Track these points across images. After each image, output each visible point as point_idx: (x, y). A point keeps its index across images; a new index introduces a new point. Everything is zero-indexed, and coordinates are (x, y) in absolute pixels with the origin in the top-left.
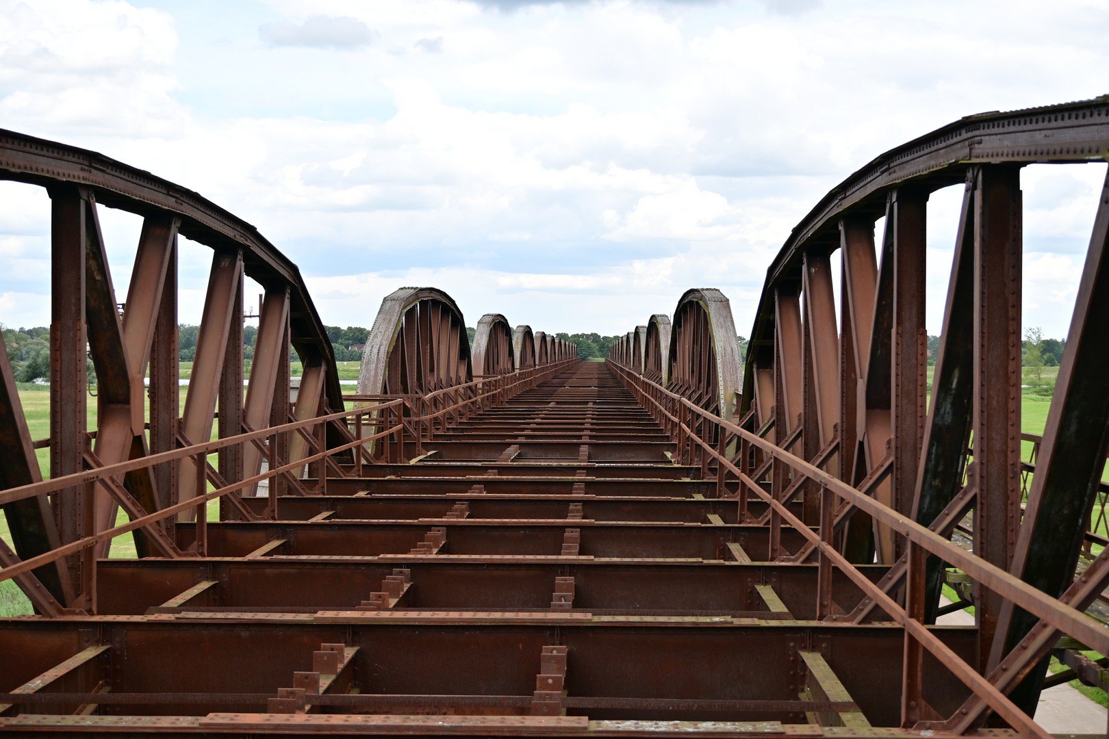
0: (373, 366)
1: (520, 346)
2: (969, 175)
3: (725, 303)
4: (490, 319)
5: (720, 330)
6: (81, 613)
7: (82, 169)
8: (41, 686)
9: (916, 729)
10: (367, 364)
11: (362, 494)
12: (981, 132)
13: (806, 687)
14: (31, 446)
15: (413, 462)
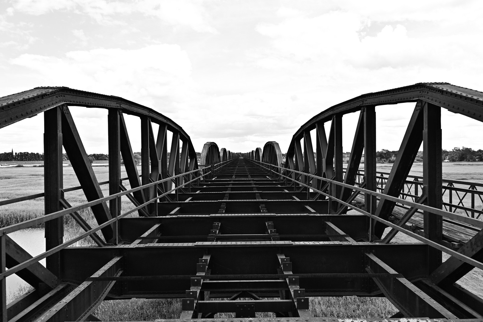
1: (228, 155)
2: (362, 109)
4: (223, 149)
6: (154, 216)
7: (148, 113)
8: (148, 234)
9: (374, 242)
10: (202, 158)
11: (205, 187)
12: (367, 98)
13: (326, 230)
14: (139, 176)
15: (213, 179)
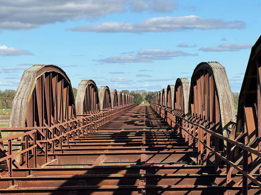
0: (18, 111)
1: (103, 98)
3: (223, 70)
4: (85, 83)
5: (221, 85)
10: (15, 110)
15: (43, 167)
